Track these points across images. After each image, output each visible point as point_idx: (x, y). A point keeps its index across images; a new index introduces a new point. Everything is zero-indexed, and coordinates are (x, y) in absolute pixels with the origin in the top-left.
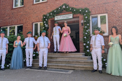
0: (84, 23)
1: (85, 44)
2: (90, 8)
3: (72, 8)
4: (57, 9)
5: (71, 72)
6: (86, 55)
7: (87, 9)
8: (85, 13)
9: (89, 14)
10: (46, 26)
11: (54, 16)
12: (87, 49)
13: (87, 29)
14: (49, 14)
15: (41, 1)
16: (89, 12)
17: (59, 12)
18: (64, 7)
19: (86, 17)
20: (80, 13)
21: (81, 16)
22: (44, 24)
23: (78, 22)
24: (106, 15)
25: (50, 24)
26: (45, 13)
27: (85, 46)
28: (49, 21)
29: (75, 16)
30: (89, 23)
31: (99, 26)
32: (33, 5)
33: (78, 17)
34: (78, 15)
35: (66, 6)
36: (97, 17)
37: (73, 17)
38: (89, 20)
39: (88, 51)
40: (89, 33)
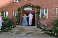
0: (38, 12)
1: (37, 22)
2: (40, 6)
3: (32, 5)
4: (25, 5)
5: (30, 35)
6: (38, 27)
7: (39, 6)
8: (38, 8)
9: (40, 8)
10: (20, 13)
11: (23, 8)
12: (38, 24)
13: (39, 15)
14: (21, 7)
15: (18, 1)
16: (40, 7)
17: (26, 6)
18: (28, 4)
19: (38, 10)
21: (36, 9)
22: (18, 12)
23: (35, 12)
24: (48, 9)
25: (21, 12)
26: (19, 7)
27: (37, 23)
28: (21, 11)
29: (33, 9)
30: (40, 12)
31: (44, 14)
32: (14, 2)
33: (35, 10)
34: (35, 9)
35: (29, 4)
36: (43, 10)
37: (33, 10)
38: (40, 11)
39: (39, 25)
40: (39, 17)
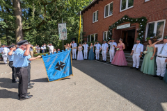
2: (147, 16)
3: (130, 19)
4: (119, 21)
7: (143, 18)
8: (141, 21)
9: (145, 22)
10: (111, 34)
11: (116, 27)
14: (113, 25)
15: (109, 16)
18: (124, 18)
19: (141, 26)
20: (137, 22)
24: (165, 20)
26: (110, 25)
28: (113, 30)
33: (135, 25)
37: (131, 26)
